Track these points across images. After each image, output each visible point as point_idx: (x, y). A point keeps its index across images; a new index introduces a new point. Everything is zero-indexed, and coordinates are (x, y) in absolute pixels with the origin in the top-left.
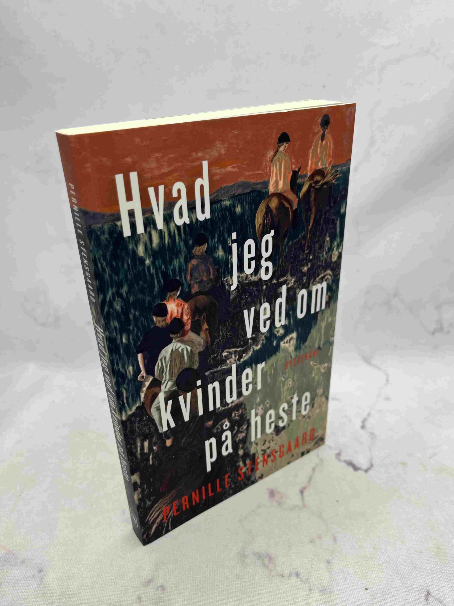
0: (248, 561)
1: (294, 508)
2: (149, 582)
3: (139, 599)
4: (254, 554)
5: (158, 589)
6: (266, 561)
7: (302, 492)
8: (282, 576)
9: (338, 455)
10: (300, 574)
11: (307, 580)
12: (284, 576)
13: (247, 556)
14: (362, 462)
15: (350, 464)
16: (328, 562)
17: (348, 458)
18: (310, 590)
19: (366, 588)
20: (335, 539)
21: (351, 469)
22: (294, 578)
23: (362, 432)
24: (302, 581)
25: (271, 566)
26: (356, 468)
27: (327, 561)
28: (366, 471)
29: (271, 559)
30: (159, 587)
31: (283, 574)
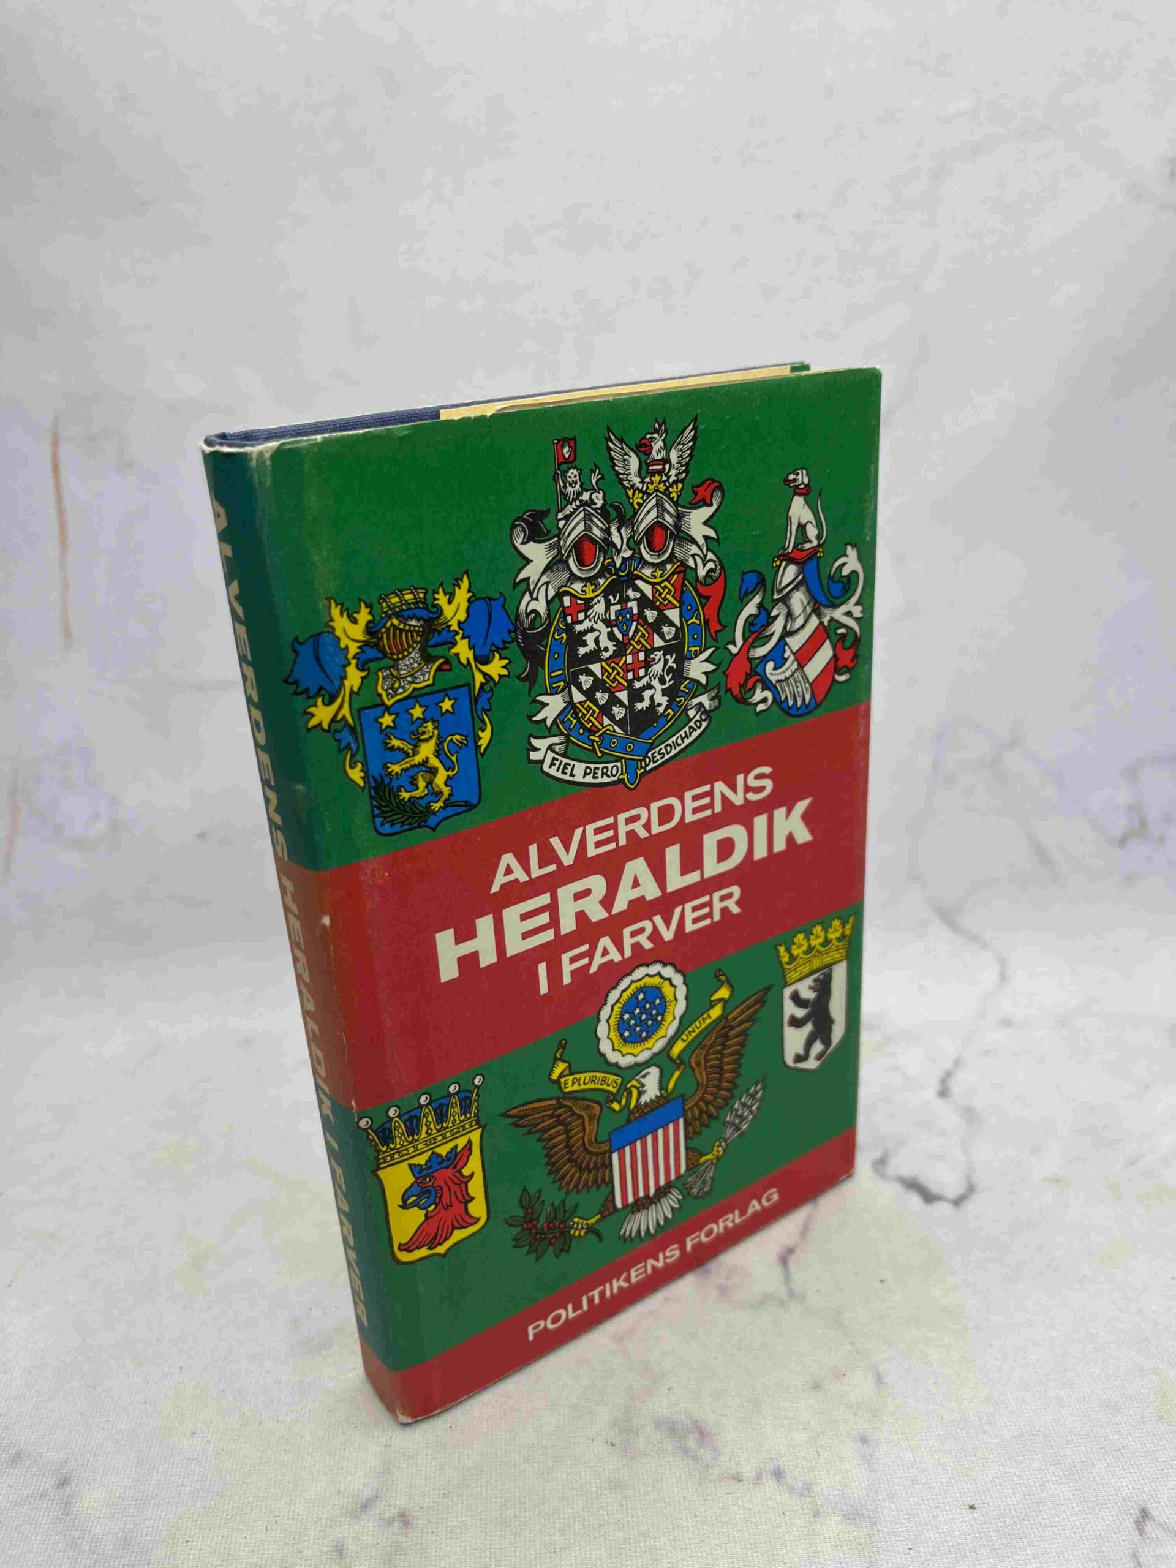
0: (641, 1442)
1: (762, 1302)
2: (366, 1506)
3: (339, 1550)
4: (658, 1425)
5: (391, 1522)
6: (691, 1442)
7: (784, 1259)
8: (738, 1478)
9: (880, 1164)
10: (785, 1473)
11: (807, 1488)
12: (740, 1478)
13: (638, 1429)
14: (946, 1180)
15: (913, 1185)
16: (864, 1440)
17: (906, 1171)
18: (817, 1514)
19: (971, 1504)
20: (879, 1379)
21: (915, 1200)
22: (769, 1485)
23: (940, 1105)
24: (791, 1490)
25: (706, 1454)
26: (929, 1197)
27: (861, 1437)
28: (958, 1202)
29: (702, 1434)
30: (394, 1517)
31: (737, 1473)
